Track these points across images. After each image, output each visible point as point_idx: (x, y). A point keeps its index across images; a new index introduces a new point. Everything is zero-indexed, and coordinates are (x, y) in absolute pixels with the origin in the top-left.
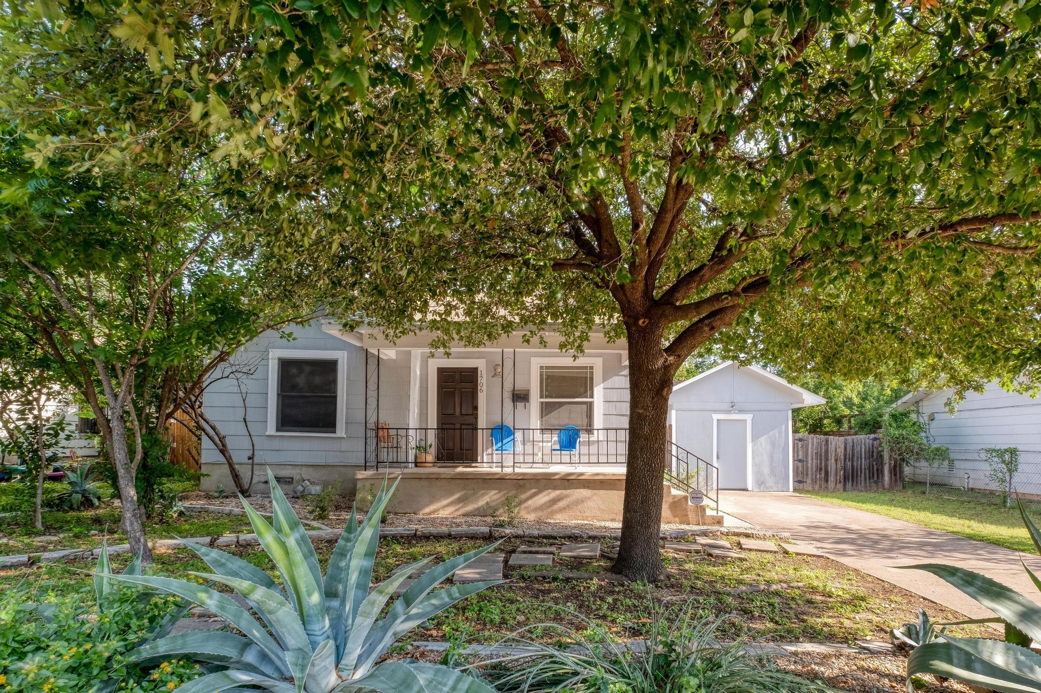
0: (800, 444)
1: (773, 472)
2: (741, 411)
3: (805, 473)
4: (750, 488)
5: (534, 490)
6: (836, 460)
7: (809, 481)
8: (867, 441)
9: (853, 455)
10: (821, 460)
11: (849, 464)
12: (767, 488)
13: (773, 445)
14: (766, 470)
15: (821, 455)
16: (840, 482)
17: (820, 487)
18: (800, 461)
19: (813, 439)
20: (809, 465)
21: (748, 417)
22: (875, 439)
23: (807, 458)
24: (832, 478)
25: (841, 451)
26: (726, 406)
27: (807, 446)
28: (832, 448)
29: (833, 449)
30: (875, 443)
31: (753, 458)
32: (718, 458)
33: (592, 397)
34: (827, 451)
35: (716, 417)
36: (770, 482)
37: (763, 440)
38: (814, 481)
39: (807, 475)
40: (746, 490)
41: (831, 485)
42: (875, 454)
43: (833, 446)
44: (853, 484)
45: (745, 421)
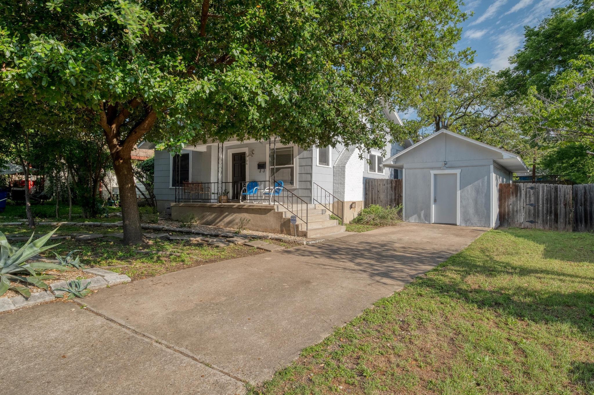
0: (532, 191)
1: (477, 212)
2: (451, 168)
3: (536, 214)
4: (458, 223)
5: (227, 213)
6: (565, 205)
7: (540, 221)
9: (586, 200)
10: (551, 204)
11: (581, 209)
12: (472, 224)
13: (478, 191)
14: (471, 211)
15: (551, 201)
16: (569, 223)
17: (551, 226)
18: (531, 205)
19: (543, 187)
20: (540, 209)
21: (458, 171)
23: (538, 202)
24: (561, 220)
25: (570, 197)
26: (441, 164)
27: (538, 193)
28: (561, 194)
29: (562, 195)
31: (461, 202)
32: (435, 201)
33: (293, 164)
34: (556, 197)
35: (433, 172)
36: (475, 220)
37: (469, 188)
38: (545, 222)
39: (538, 216)
40: (455, 225)
41: (561, 225)
43: (562, 193)
44: (586, 226)
45: (456, 174)
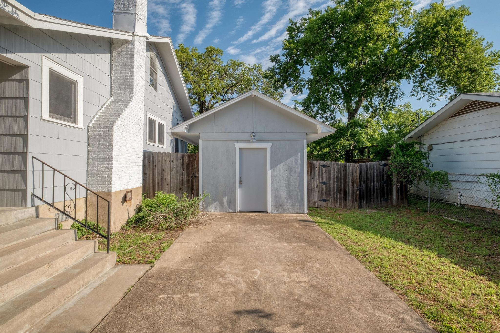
0: (324, 169)
1: (290, 195)
2: (260, 141)
3: (328, 193)
4: (269, 210)
6: (353, 183)
7: (331, 200)
8: (379, 166)
9: (367, 178)
10: (341, 182)
11: (364, 185)
12: (284, 210)
13: (290, 170)
14: (284, 194)
15: (341, 179)
16: (356, 201)
17: (340, 204)
18: (324, 183)
19: (334, 165)
20: (332, 187)
21: (268, 146)
22: (385, 165)
23: (330, 181)
24: (349, 198)
25: (357, 175)
26: (247, 136)
27: (330, 171)
28: (349, 172)
29: (351, 173)
30: (385, 168)
31: (272, 183)
32: (241, 182)
34: (345, 175)
35: (238, 146)
36: (288, 205)
37: (281, 166)
38: (335, 200)
39: (330, 195)
40: (266, 212)
41: (349, 203)
42: (385, 177)
43: (351, 171)
44: (367, 203)
45: (265, 149)
